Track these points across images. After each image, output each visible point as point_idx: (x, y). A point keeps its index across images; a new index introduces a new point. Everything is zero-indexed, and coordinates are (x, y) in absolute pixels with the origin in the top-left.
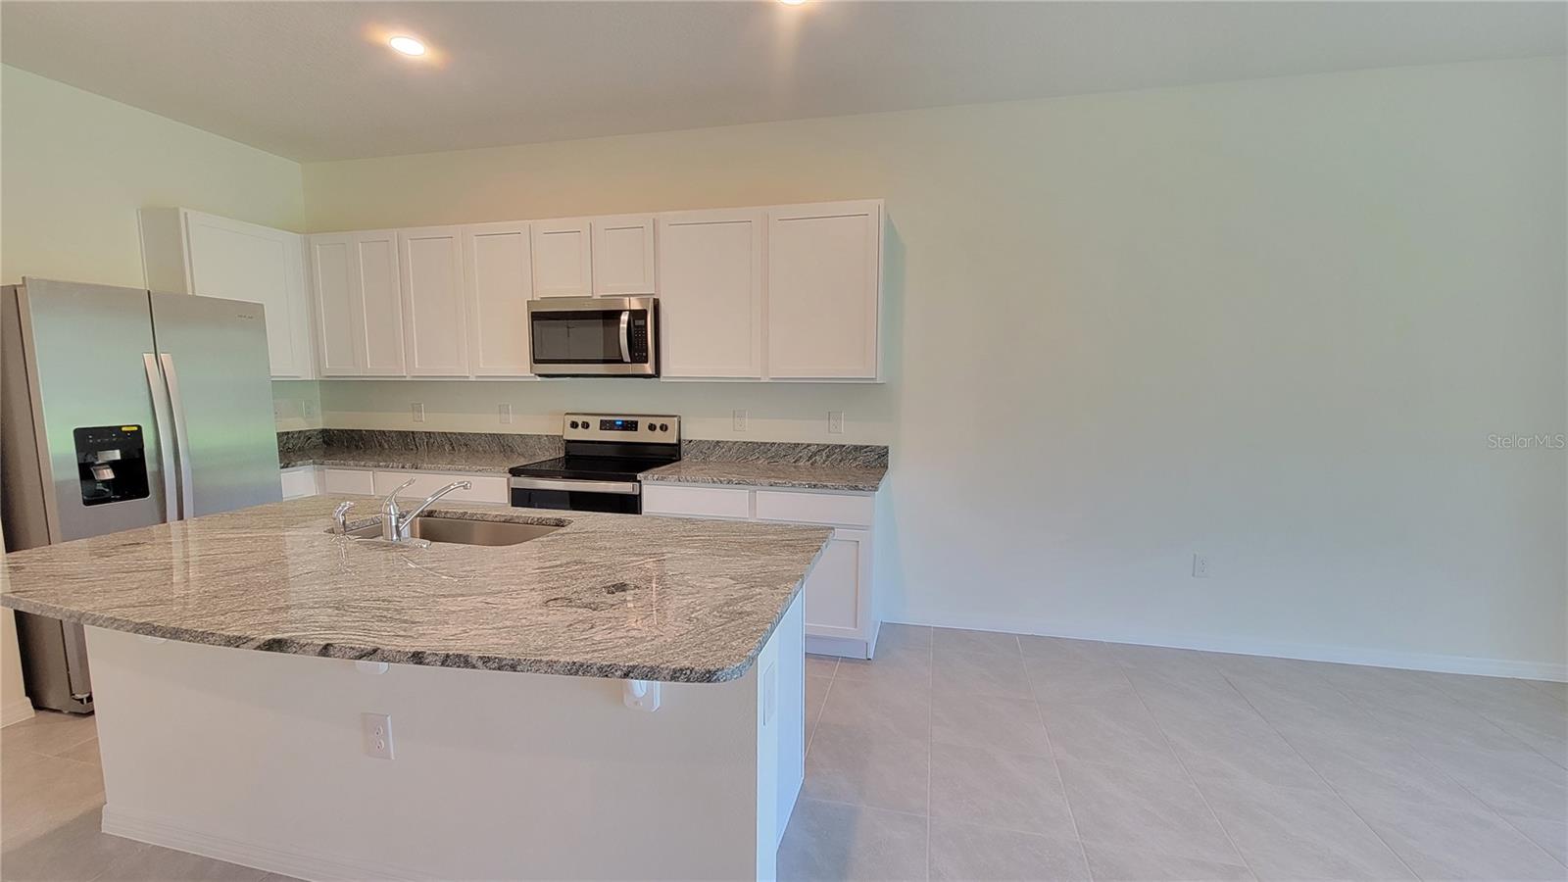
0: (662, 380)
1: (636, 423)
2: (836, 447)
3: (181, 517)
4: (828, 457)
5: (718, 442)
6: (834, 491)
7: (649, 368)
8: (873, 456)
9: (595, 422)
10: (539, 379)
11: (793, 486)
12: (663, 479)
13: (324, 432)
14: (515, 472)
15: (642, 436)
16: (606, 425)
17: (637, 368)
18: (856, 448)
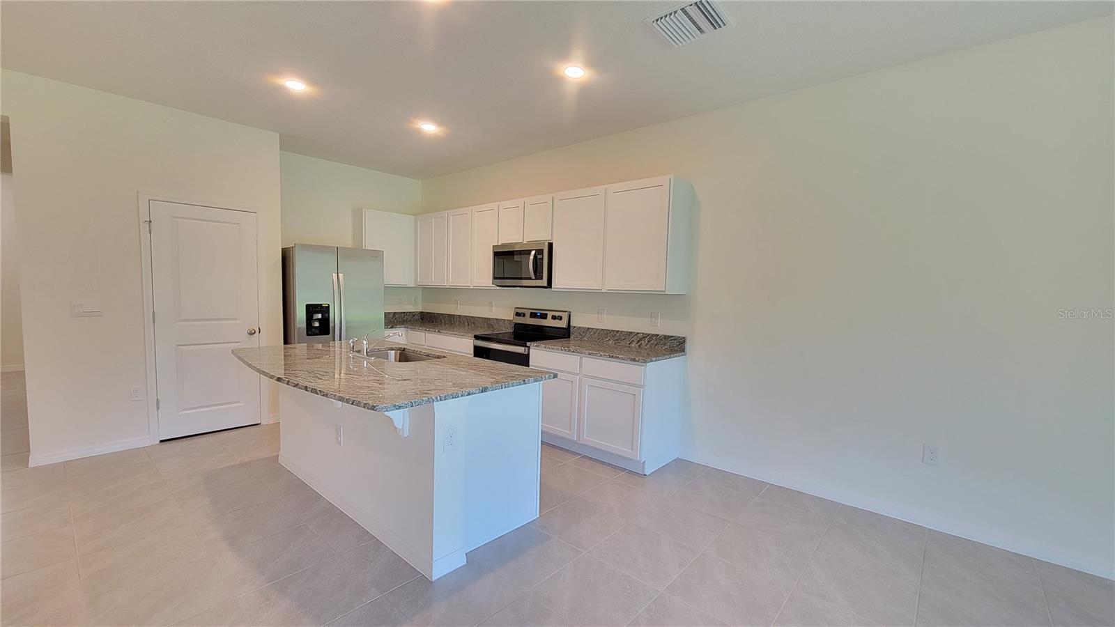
0: (553, 289)
1: (547, 314)
2: (653, 335)
3: (340, 340)
4: (648, 341)
5: (588, 328)
6: (622, 361)
7: (544, 282)
8: (675, 343)
9: (528, 315)
10: (498, 288)
11: (601, 356)
12: (538, 346)
13: (421, 313)
14: (477, 337)
15: (548, 322)
16: (533, 315)
17: (538, 283)
18: (666, 337)
